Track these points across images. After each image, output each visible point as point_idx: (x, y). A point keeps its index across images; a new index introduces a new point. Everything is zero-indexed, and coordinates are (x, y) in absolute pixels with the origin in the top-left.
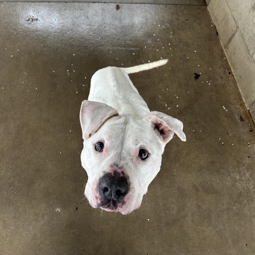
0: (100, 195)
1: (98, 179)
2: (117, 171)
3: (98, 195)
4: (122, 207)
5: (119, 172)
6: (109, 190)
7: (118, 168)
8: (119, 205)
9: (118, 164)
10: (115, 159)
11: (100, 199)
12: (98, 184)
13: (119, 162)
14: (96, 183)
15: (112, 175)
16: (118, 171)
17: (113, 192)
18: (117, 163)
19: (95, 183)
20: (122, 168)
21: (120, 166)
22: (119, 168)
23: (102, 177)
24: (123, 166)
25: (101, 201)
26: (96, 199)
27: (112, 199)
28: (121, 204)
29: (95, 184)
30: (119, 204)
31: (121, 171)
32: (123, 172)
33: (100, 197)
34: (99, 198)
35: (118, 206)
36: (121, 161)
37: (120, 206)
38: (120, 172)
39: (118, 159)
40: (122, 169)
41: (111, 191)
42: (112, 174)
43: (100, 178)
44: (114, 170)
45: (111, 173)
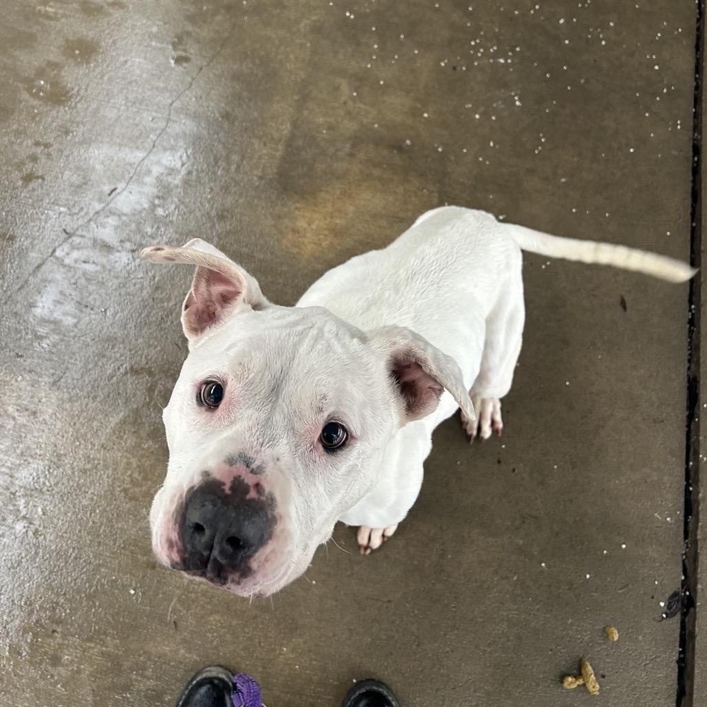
0: (179, 538)
1: (186, 488)
2: (243, 480)
3: (174, 536)
4: (238, 583)
5: (247, 485)
6: (207, 532)
7: (248, 469)
8: (230, 577)
9: (253, 458)
10: (247, 439)
11: (178, 551)
12: (182, 503)
13: (257, 452)
14: (178, 495)
15: (223, 490)
16: (246, 481)
17: (216, 540)
18: (251, 454)
19: (175, 495)
20: (259, 473)
21: (254, 466)
22: (252, 471)
23: (195, 488)
24: (264, 465)
25: (180, 557)
26: (168, 547)
27: (212, 558)
28: (238, 574)
29: (176, 499)
30: (231, 573)
31: (254, 483)
32: (258, 486)
33: (180, 544)
34: (177, 546)
35: (229, 580)
36: (263, 449)
37: (233, 581)
38: (250, 484)
39: (256, 442)
40: (259, 476)
41: (212, 538)
42: (223, 487)
43: (192, 488)
44: (236, 473)
45: (224, 484)
